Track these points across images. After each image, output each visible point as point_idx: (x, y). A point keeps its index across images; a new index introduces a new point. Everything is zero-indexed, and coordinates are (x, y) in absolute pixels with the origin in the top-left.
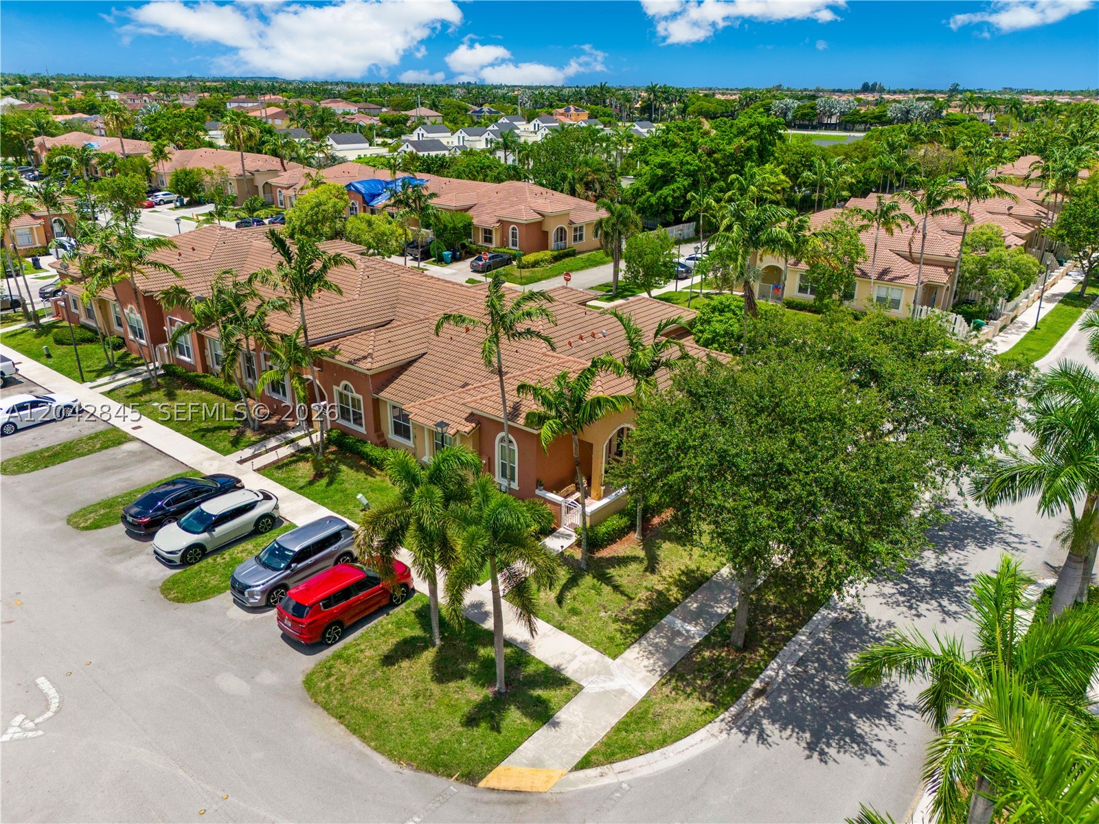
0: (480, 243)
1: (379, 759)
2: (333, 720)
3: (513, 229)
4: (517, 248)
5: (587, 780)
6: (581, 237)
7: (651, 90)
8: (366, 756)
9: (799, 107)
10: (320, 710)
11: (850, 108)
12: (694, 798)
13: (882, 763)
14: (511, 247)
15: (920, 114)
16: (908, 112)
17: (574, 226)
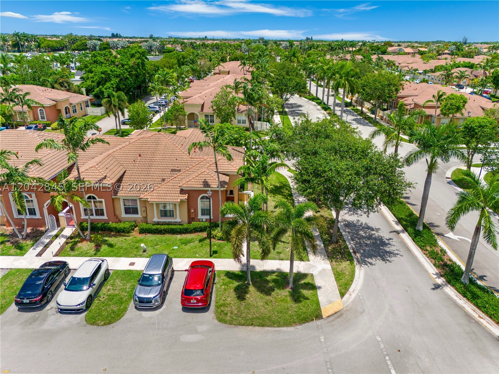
0: (18, 120)
1: (285, 329)
2: (250, 327)
3: (40, 110)
4: (46, 120)
5: (349, 298)
6: (76, 112)
7: (16, 35)
8: (279, 330)
9: (101, 44)
10: (240, 327)
11: (125, 45)
12: (378, 287)
13: (402, 256)
14: (40, 119)
15: (156, 48)
16: (151, 47)
17: (72, 105)
